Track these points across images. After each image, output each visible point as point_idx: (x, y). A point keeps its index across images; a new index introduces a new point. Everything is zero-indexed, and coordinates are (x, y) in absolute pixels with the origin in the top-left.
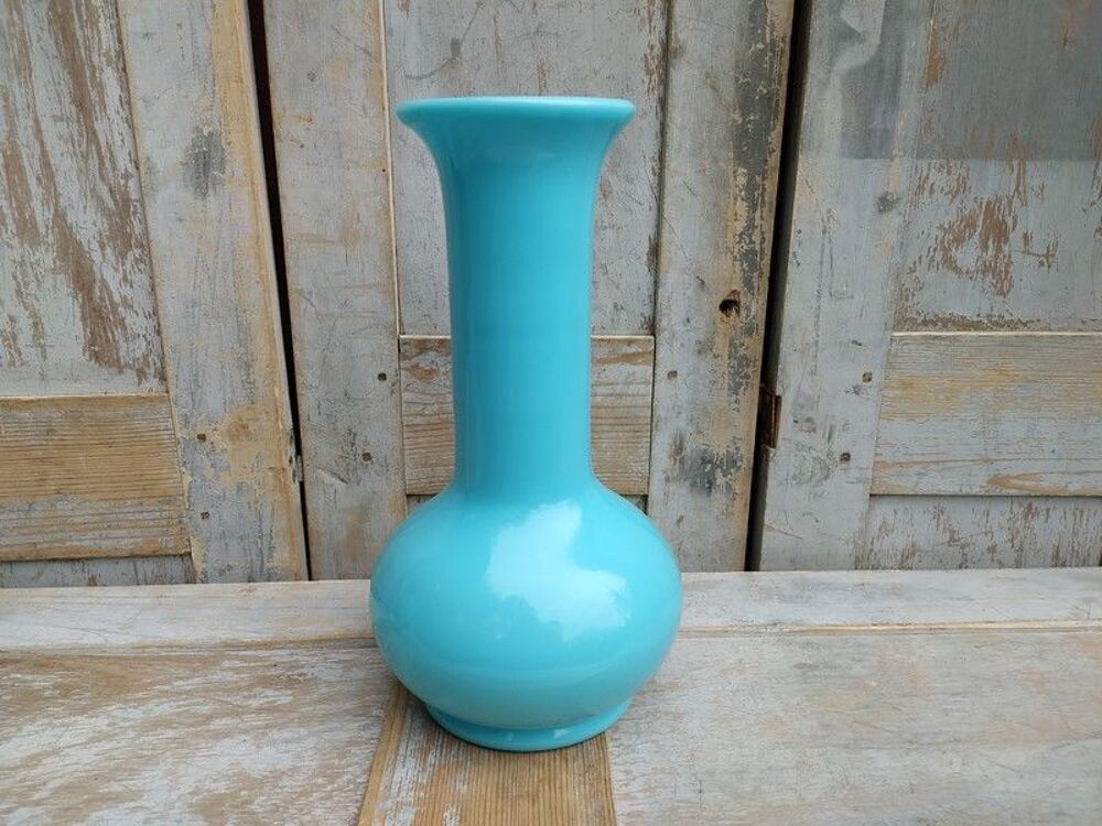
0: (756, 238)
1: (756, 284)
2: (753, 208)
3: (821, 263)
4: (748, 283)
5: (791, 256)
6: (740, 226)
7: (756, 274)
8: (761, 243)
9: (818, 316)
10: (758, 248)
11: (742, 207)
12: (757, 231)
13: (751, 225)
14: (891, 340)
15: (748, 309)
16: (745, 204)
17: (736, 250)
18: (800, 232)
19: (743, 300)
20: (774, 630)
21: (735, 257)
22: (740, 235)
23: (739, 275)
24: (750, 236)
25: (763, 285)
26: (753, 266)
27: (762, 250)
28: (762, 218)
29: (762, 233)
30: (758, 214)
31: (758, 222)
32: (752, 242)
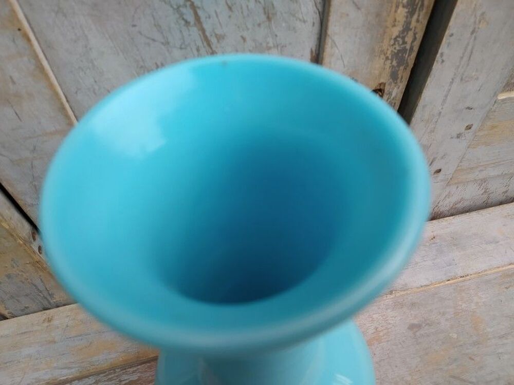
0: (409, 39)
1: (400, 76)
2: (411, 13)
3: (462, 58)
4: (394, 76)
5: (438, 55)
6: (396, 31)
7: (402, 68)
8: (413, 42)
9: (446, 96)
10: (408, 47)
11: (402, 12)
12: (411, 34)
13: (407, 28)
14: (495, 102)
15: (390, 94)
16: (406, 10)
17: (389, 52)
18: (452, 35)
19: (387, 89)
20: (392, 297)
21: (387, 58)
22: (395, 39)
23: (388, 70)
24: (403, 38)
25: (405, 75)
26: (401, 62)
27: (411, 48)
28: (418, 21)
29: (415, 34)
30: (415, 17)
31: (413, 24)
32: (404, 43)
